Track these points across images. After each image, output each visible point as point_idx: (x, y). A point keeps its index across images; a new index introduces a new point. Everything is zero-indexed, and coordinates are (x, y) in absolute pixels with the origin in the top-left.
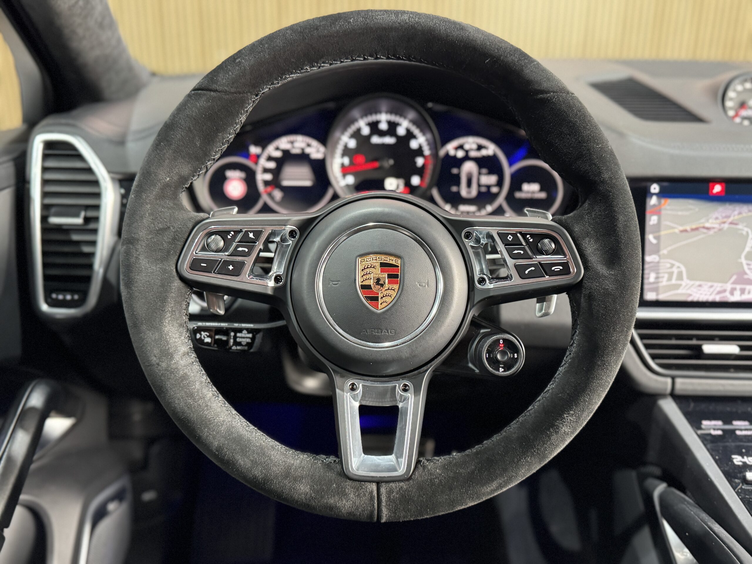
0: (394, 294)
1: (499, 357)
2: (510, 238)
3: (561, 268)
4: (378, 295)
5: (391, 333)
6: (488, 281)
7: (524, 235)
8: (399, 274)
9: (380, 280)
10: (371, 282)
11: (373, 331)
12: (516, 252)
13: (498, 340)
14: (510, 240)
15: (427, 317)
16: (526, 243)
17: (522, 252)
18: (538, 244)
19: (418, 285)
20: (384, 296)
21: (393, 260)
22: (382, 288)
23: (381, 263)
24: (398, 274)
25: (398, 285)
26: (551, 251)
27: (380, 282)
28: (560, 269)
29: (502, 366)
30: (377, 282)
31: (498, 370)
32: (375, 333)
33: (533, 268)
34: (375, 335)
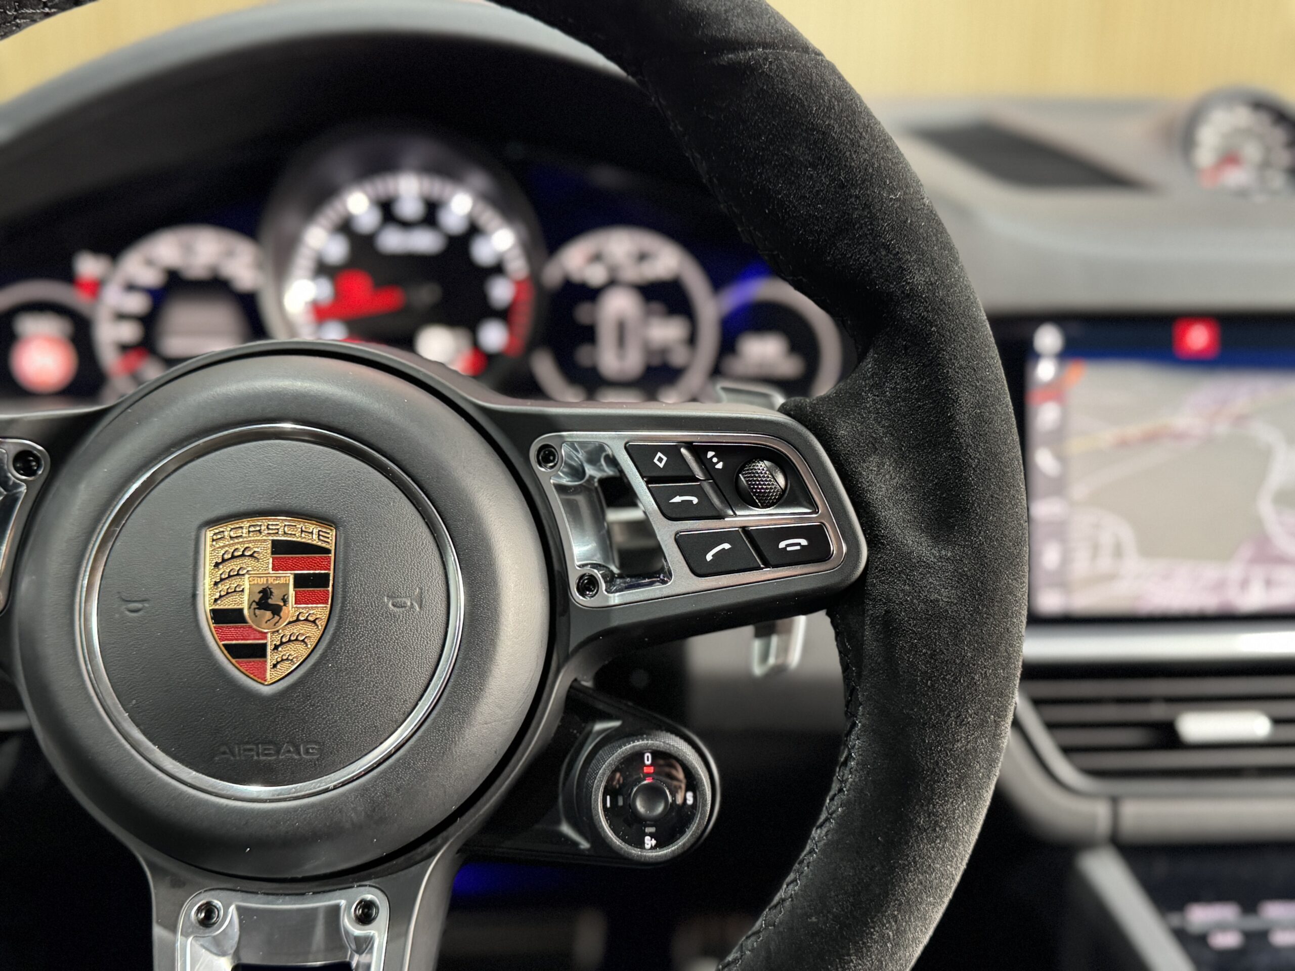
0: (313, 633)
1: (640, 806)
2: (660, 460)
3: (804, 542)
4: (266, 638)
5: (307, 752)
6: (603, 586)
7: (698, 451)
8: (331, 572)
9: (271, 593)
10: (243, 602)
11: (251, 750)
12: (678, 499)
13: (638, 756)
14: (661, 465)
15: (420, 699)
16: (705, 475)
17: (695, 500)
18: (738, 477)
19: (390, 605)
20: (282, 643)
21: (312, 533)
22: (277, 618)
23: (275, 543)
24: (328, 575)
25: (329, 606)
26: (775, 495)
27: (270, 601)
28: (803, 547)
29: (652, 830)
30: (261, 599)
31: (641, 845)
32: (258, 755)
33: (727, 546)
34: (258, 762)
